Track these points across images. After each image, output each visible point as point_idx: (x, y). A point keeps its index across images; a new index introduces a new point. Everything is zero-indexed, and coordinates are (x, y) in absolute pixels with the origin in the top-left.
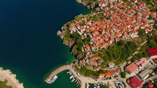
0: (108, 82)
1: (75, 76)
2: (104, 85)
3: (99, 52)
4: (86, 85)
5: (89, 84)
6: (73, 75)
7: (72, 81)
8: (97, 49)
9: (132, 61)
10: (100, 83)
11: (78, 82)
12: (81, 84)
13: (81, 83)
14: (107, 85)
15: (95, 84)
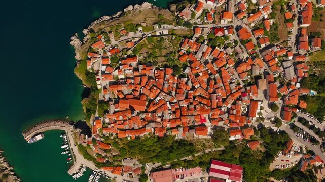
0: (115, 177)
1: (71, 147)
2: (107, 178)
3: (116, 140)
4: (82, 167)
5: (86, 167)
6: (68, 144)
7: (63, 153)
8: (112, 135)
9: (173, 166)
10: (103, 173)
11: (71, 159)
12: (75, 163)
13: (75, 161)
14: (111, 179)
15: (95, 171)
